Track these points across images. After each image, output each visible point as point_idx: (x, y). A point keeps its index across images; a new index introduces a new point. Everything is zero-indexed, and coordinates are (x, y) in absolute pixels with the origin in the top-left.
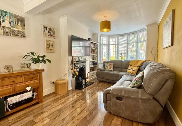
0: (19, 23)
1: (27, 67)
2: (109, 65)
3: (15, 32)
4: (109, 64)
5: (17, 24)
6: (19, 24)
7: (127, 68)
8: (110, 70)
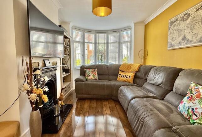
2: (92, 72)
4: (91, 70)
7: (117, 75)
8: (94, 78)
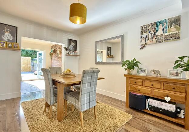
0: (173, 25)
1: (176, 75)
3: (167, 37)
5: (170, 28)
6: (173, 27)
